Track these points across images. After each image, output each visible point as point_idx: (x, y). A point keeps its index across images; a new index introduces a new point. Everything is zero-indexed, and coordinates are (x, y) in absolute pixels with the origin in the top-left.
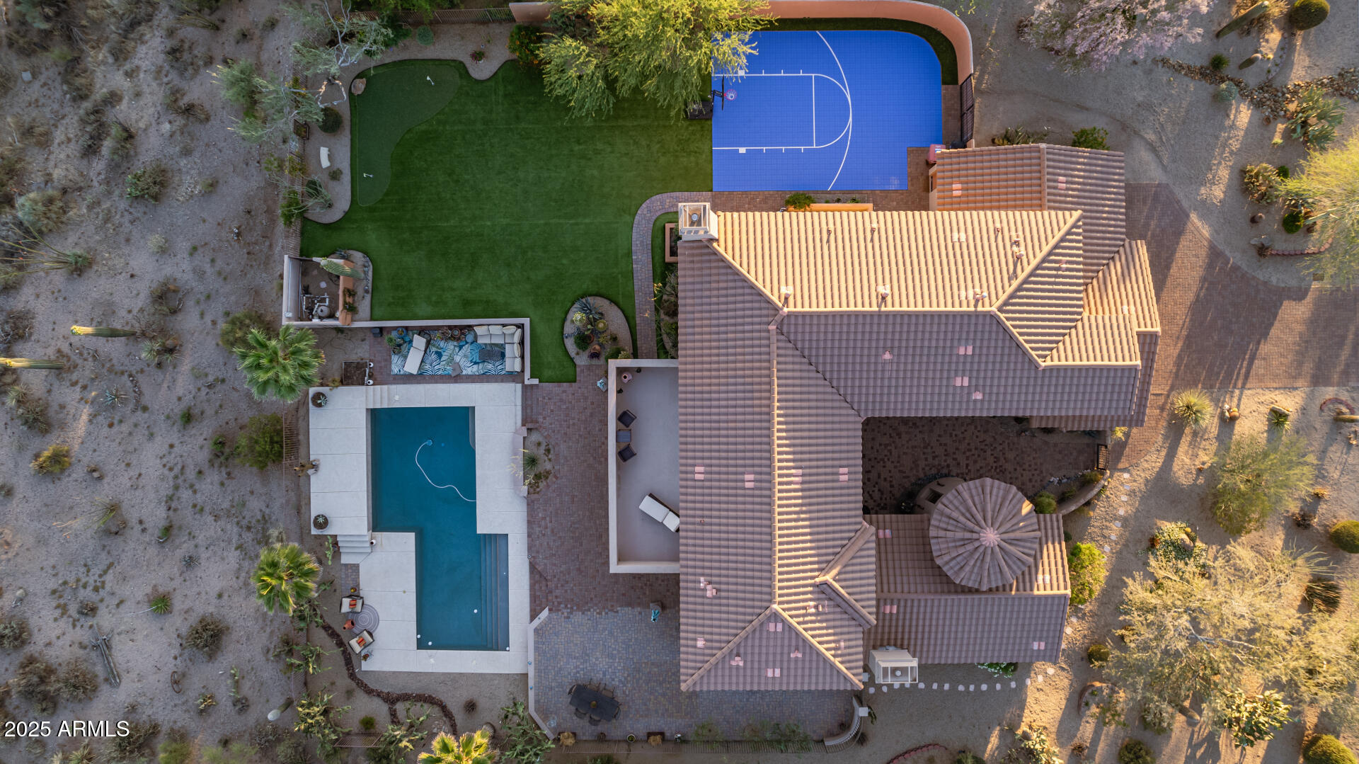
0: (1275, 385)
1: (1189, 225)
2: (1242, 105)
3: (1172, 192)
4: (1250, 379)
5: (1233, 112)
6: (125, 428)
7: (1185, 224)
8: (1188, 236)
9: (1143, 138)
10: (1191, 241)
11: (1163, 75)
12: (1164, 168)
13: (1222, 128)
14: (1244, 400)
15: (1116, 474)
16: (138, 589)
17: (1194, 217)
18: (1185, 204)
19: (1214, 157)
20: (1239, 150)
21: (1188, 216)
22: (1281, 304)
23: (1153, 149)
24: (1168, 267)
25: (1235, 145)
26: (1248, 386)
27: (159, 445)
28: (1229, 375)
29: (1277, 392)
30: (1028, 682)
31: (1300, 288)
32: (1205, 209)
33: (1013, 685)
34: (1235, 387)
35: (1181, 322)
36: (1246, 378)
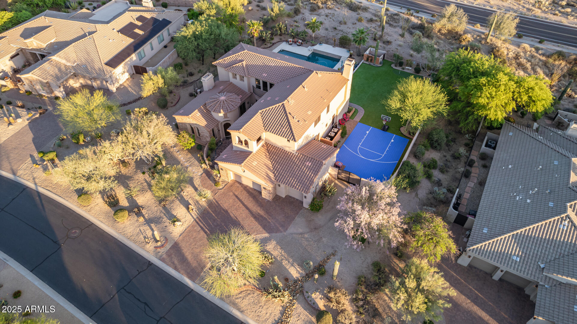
0: (187, 230)
1: (264, 231)
2: (299, 275)
3: (281, 232)
4: (196, 223)
5: (298, 269)
7: (266, 231)
8: (261, 229)
9: (308, 233)
10: (259, 229)
11: (329, 251)
12: (292, 234)
13: (294, 261)
14: (191, 217)
15: (202, 172)
17: (267, 235)
18: (274, 234)
19: (285, 252)
20: (281, 263)
21: (268, 233)
23: (301, 234)
25: (285, 263)
26: (195, 221)
28: (203, 218)
29: (184, 229)
34: (197, 218)
35: (233, 212)
36: (197, 223)
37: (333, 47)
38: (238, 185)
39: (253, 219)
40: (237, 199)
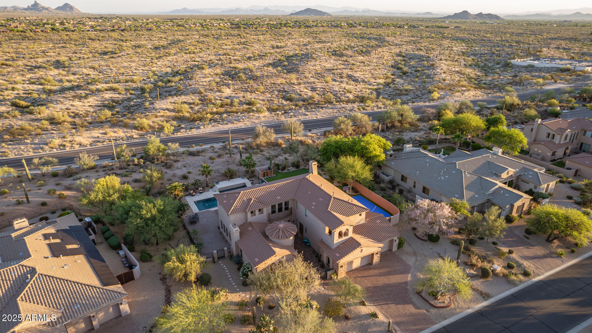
0: (384, 313)
1: (406, 275)
3: (410, 268)
6: (223, 163)
8: (403, 275)
9: (417, 257)
12: (415, 264)
14: (371, 307)
15: (322, 287)
16: (191, 170)
17: (410, 275)
18: (411, 272)
21: (409, 273)
22: (410, 304)
23: (417, 260)
24: (390, 275)
26: (377, 306)
27: (221, 167)
28: (376, 300)
29: (382, 313)
30: (241, 293)
31: (418, 307)
32: (414, 276)
33: (238, 290)
34: (373, 304)
36: (379, 305)
37: (229, 180)
38: (352, 273)
39: (392, 276)
40: (367, 278)
